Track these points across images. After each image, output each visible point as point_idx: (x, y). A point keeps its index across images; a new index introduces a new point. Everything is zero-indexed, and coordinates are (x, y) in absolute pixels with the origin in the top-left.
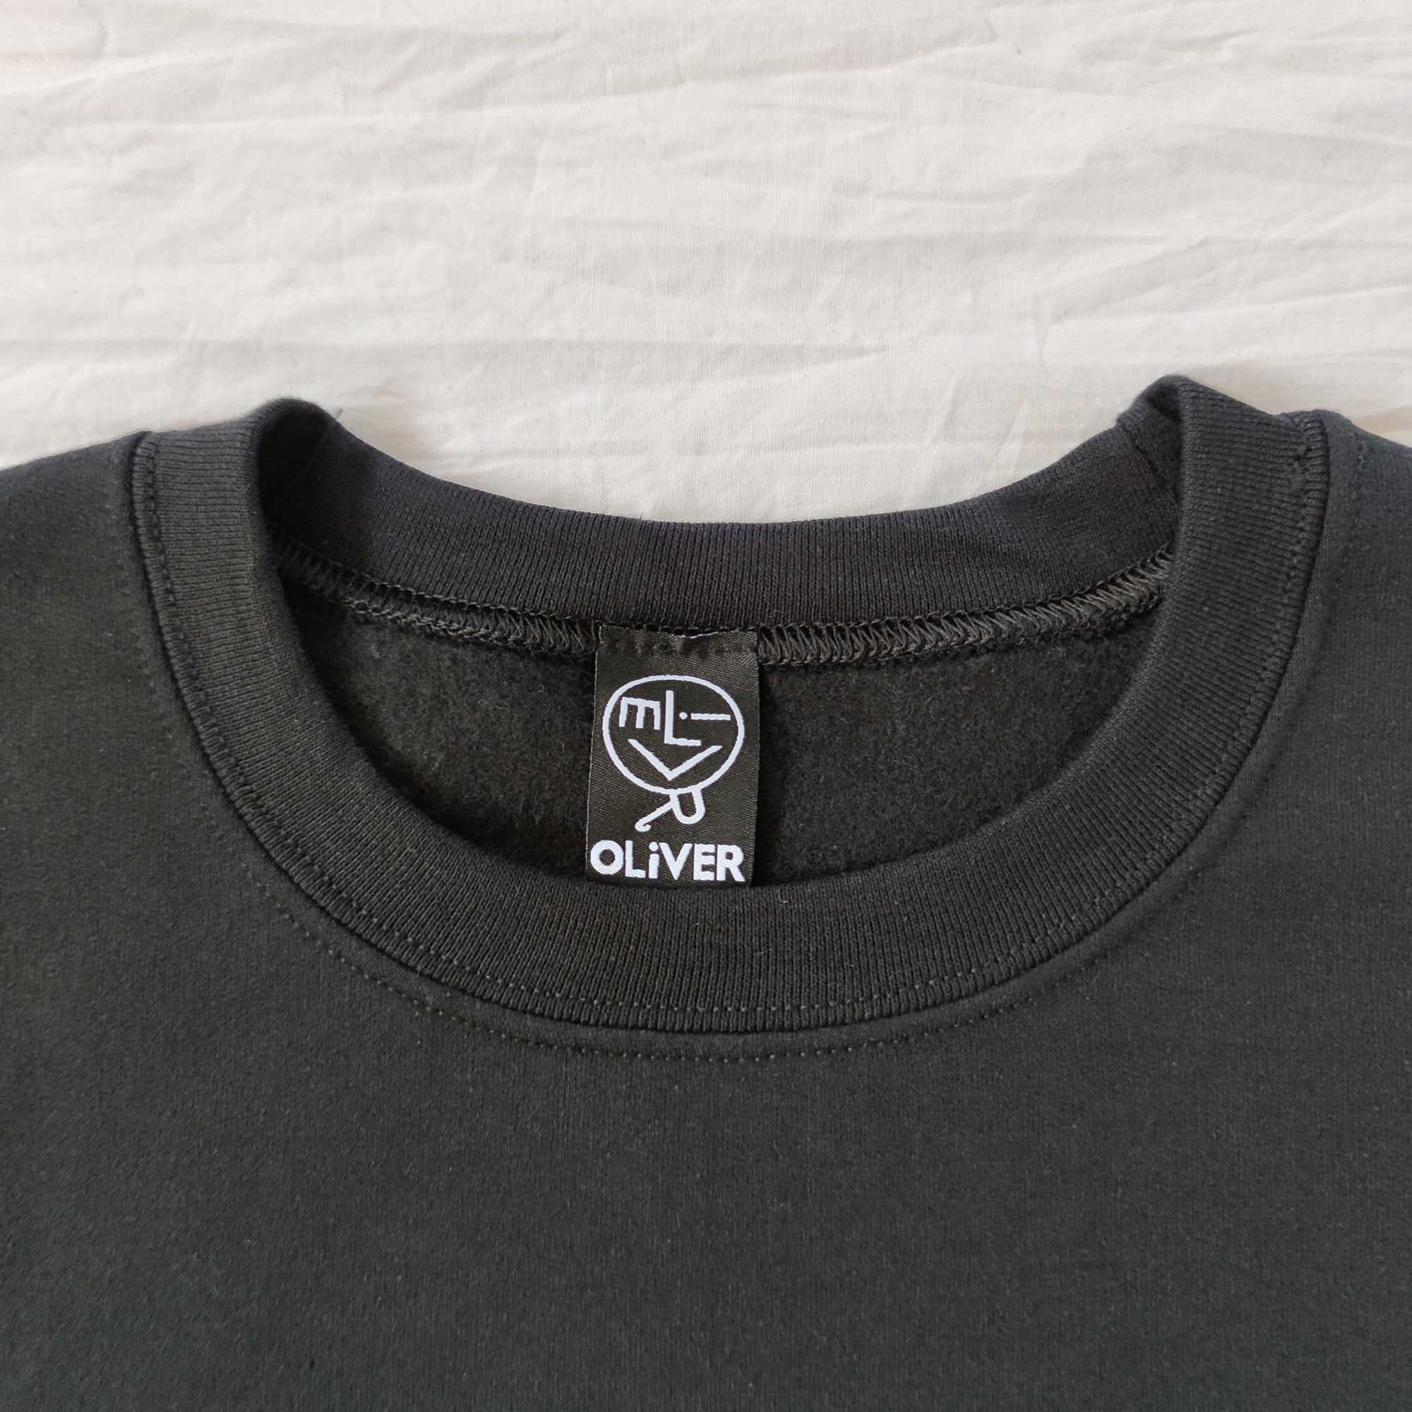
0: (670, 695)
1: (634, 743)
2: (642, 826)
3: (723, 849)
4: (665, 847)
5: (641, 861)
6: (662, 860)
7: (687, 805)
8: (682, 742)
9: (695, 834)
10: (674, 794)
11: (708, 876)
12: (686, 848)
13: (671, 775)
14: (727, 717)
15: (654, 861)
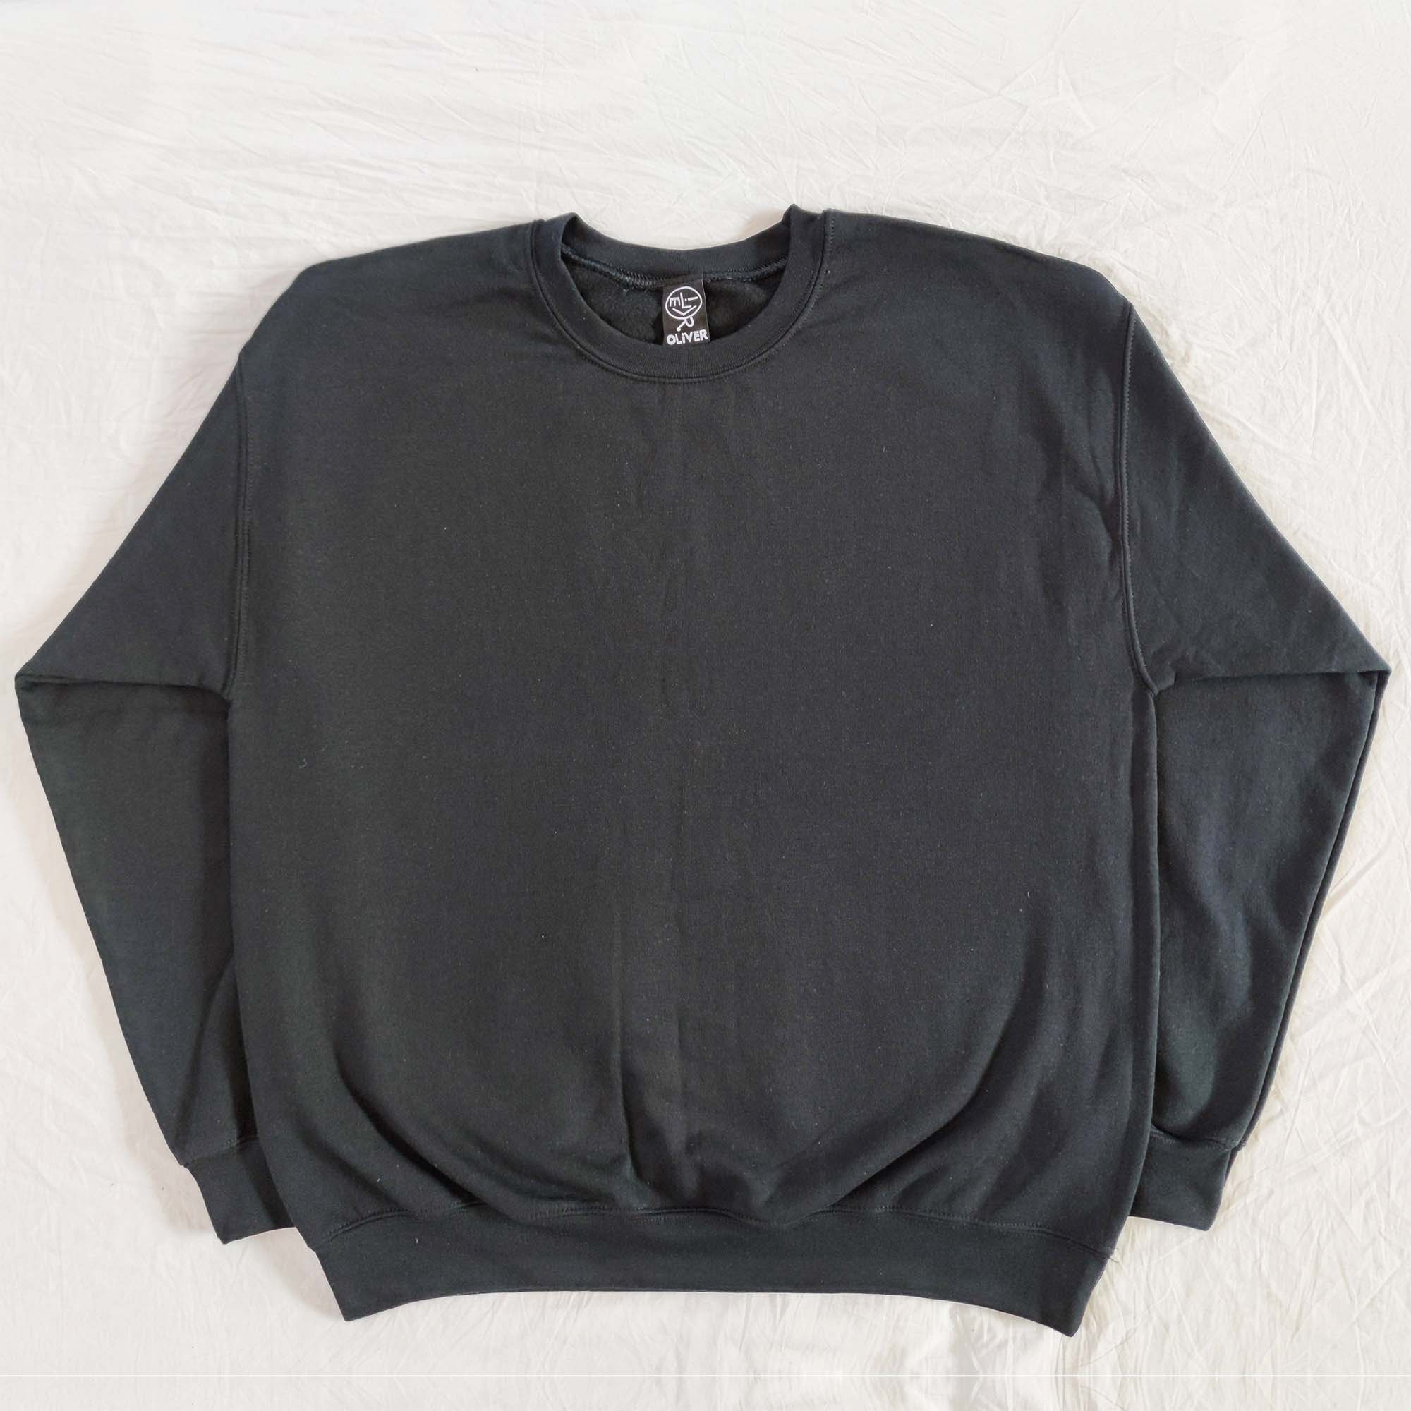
0: (681, 294)
1: (674, 309)
2: (679, 329)
3: (701, 331)
4: (685, 334)
5: (680, 339)
6: (686, 338)
7: (689, 321)
8: (687, 307)
9: (693, 329)
10: (685, 319)
11: (698, 340)
12: (691, 333)
13: (684, 314)
14: (697, 298)
15: (683, 338)
